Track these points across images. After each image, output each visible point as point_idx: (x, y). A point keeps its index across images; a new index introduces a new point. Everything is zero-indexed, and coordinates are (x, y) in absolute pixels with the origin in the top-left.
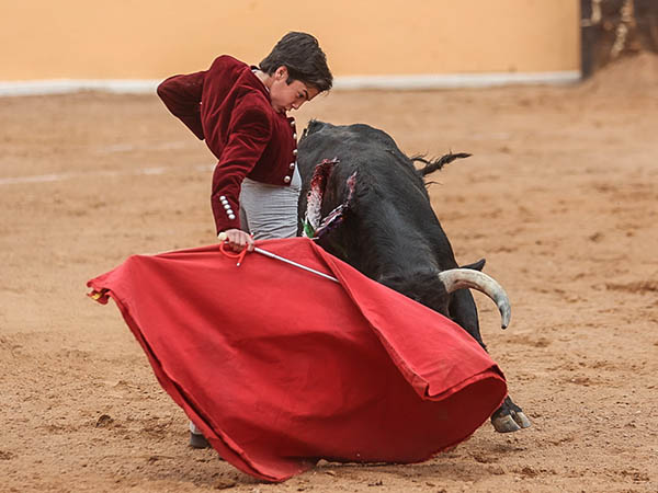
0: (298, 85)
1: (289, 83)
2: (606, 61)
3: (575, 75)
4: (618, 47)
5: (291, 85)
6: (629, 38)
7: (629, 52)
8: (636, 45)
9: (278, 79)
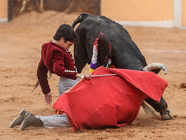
0: (68, 42)
1: (65, 42)
2: (18, 14)
3: (6, 19)
4: (23, 9)
5: (66, 43)
6: (27, 6)
7: (27, 11)
8: (29, 8)
9: (62, 42)
